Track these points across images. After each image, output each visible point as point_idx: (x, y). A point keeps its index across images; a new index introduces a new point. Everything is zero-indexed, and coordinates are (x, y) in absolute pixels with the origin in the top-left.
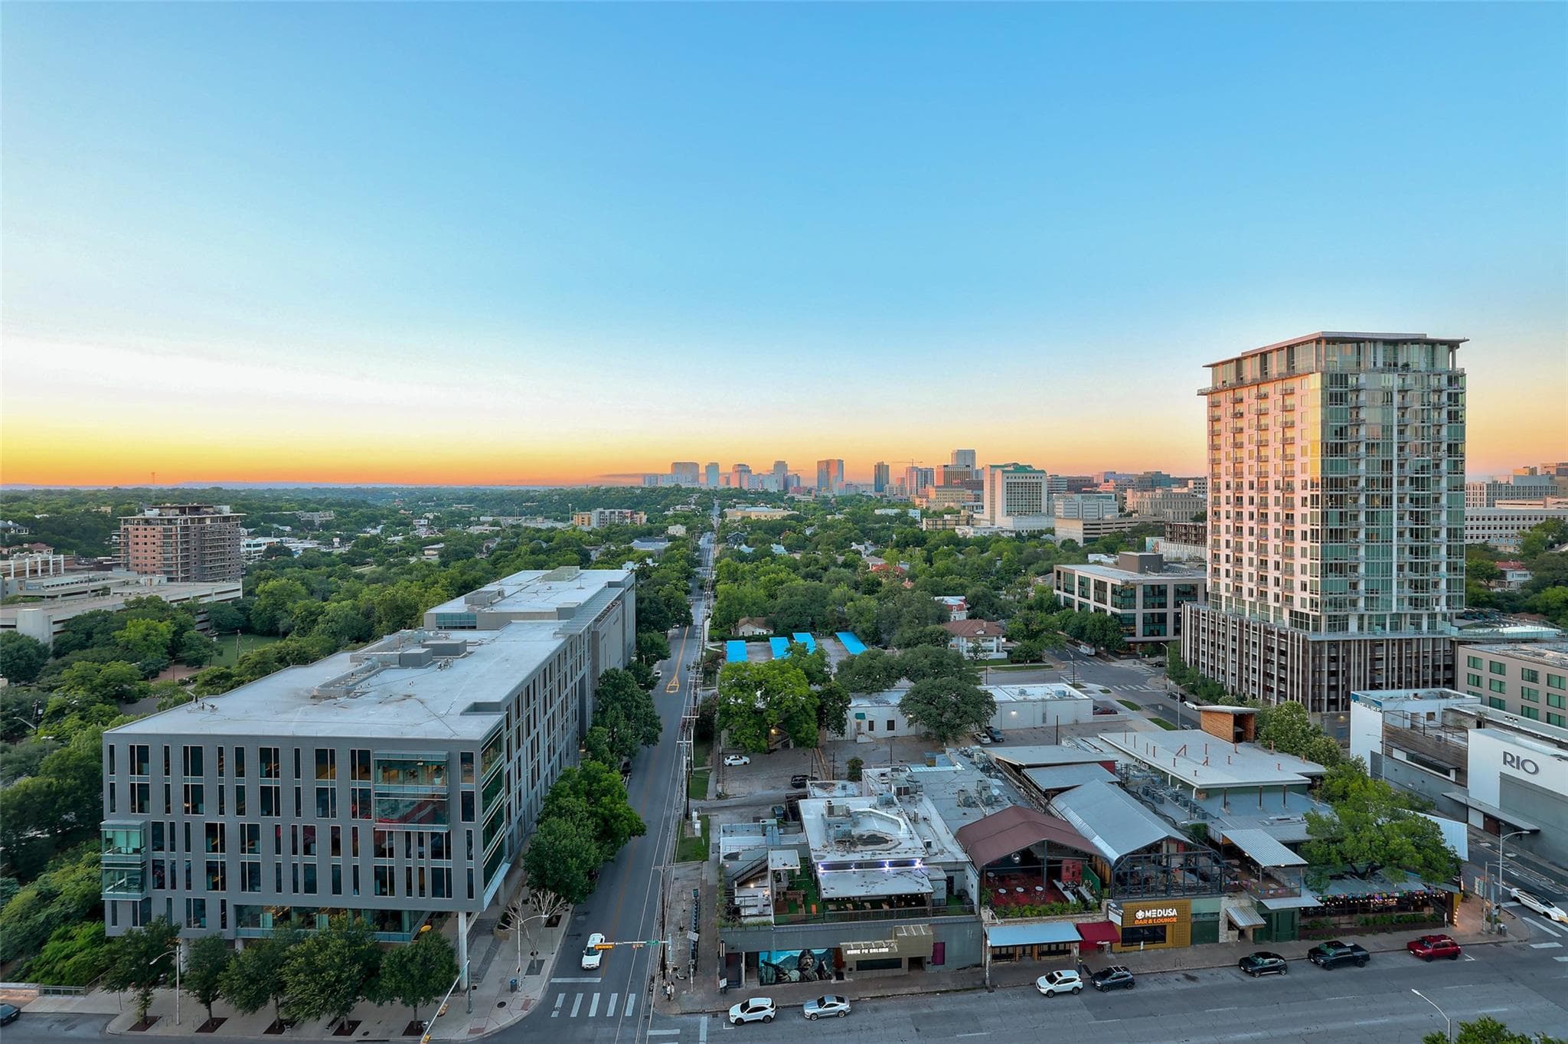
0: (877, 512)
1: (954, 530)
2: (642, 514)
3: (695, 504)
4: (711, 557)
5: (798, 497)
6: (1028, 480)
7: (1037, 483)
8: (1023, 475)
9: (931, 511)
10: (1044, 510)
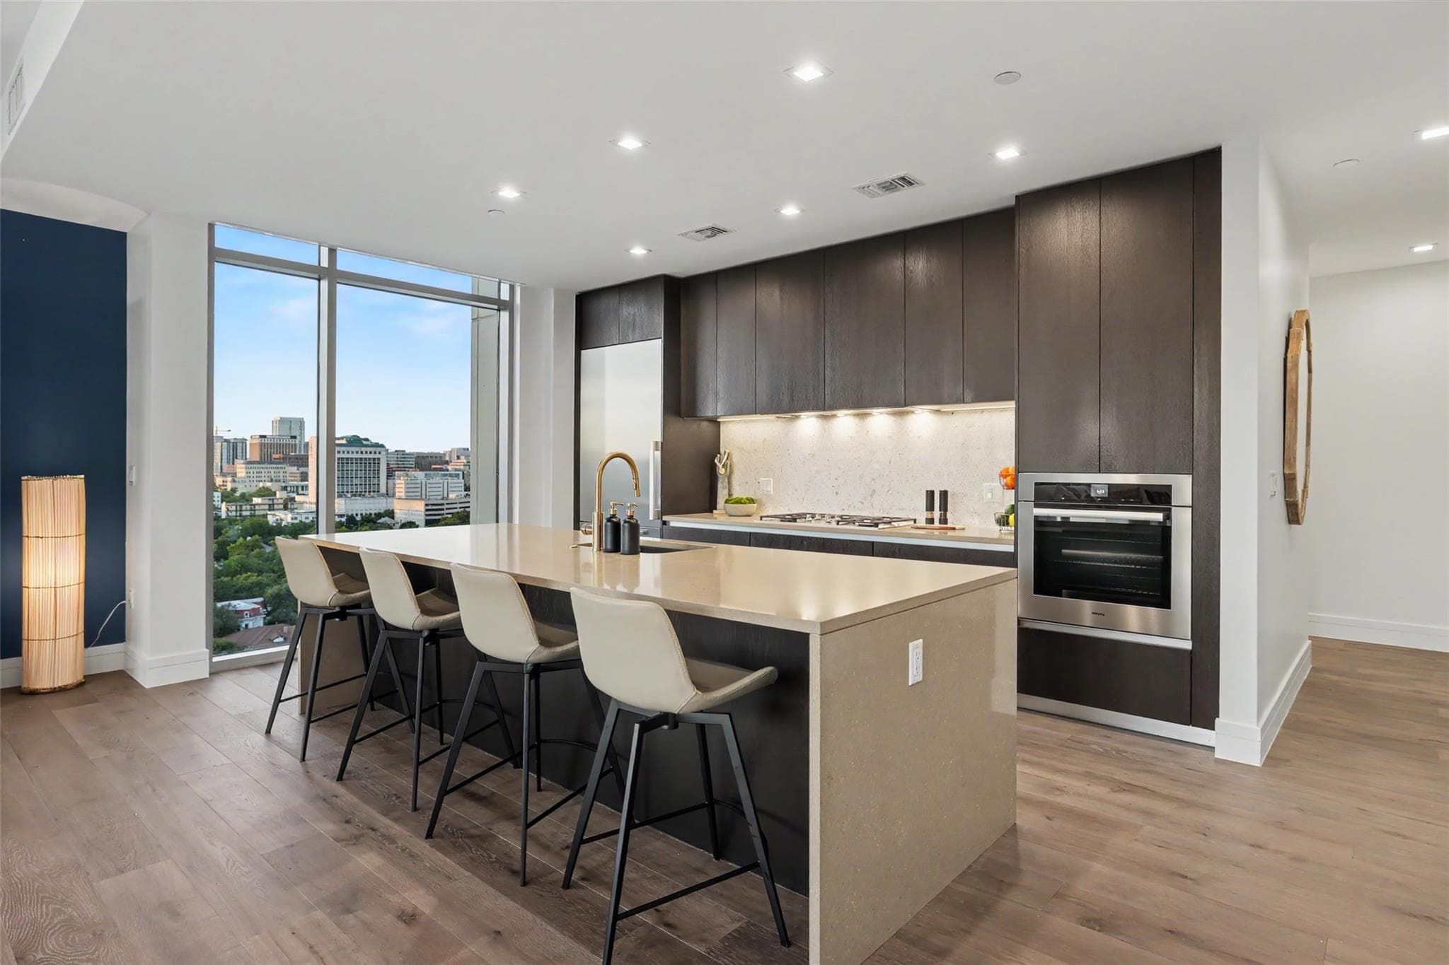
1: (265, 516)
6: (364, 456)
7: (374, 459)
8: (357, 449)
9: (238, 494)
10: (383, 490)
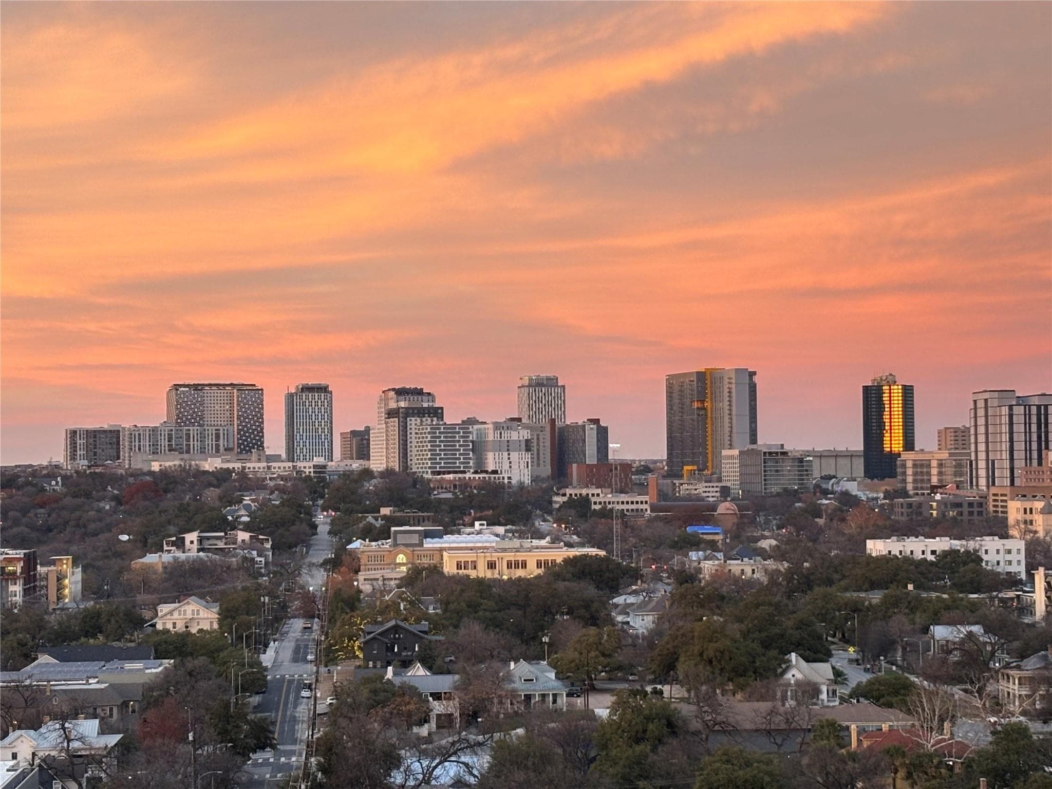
0: (876, 547)
2: (66, 564)
3: (247, 528)
4: (303, 711)
5: (600, 497)
